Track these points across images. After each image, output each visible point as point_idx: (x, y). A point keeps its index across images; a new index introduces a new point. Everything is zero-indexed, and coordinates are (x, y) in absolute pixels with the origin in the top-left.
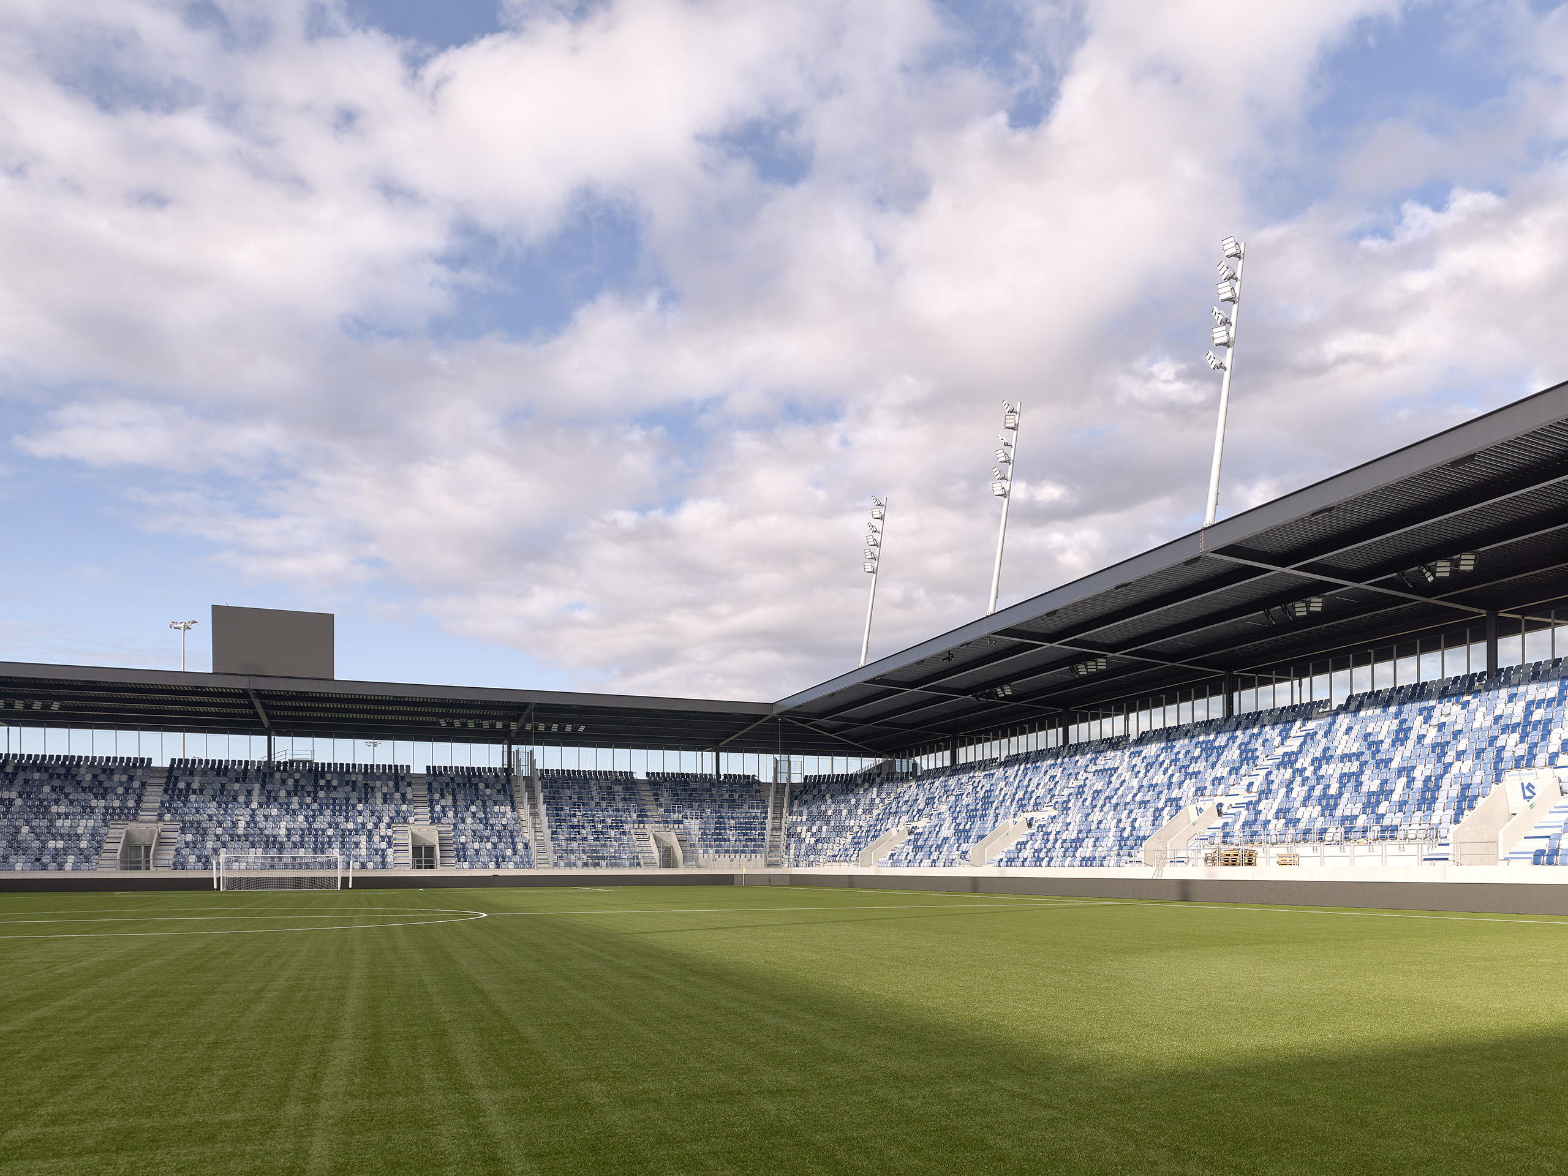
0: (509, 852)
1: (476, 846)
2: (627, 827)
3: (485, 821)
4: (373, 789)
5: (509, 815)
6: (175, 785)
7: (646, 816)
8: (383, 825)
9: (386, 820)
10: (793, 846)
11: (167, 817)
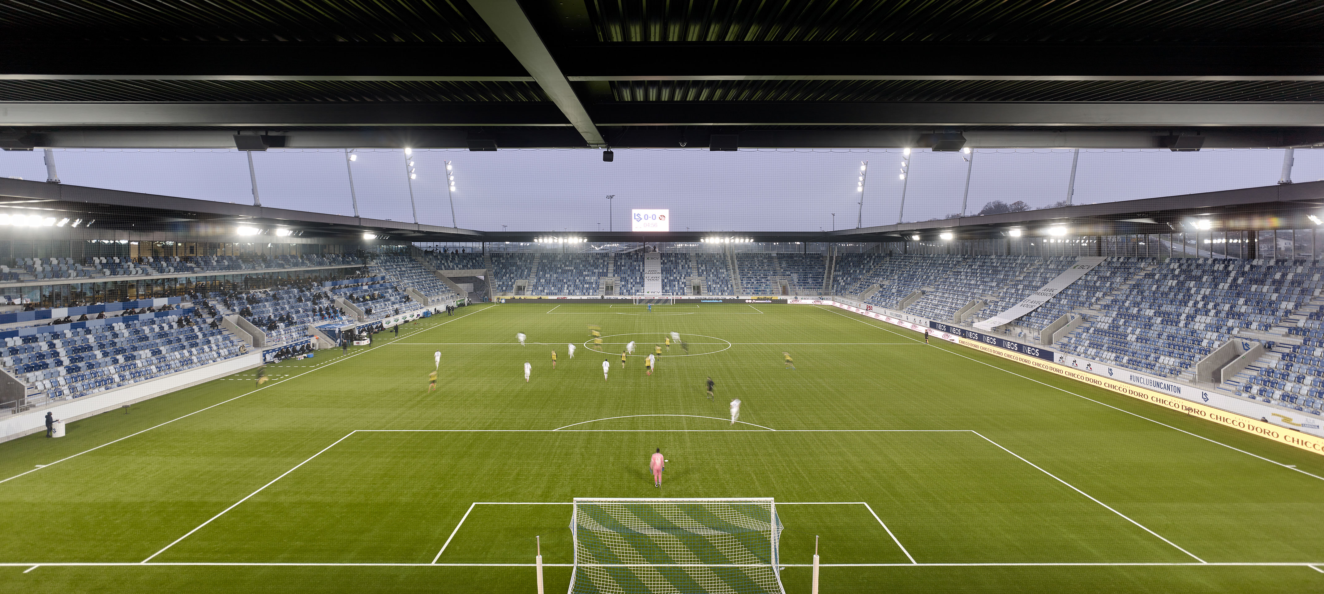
0: (726, 288)
1: (714, 286)
2: (769, 278)
3: (717, 276)
4: (678, 263)
5: (725, 273)
6: (617, 263)
7: (776, 273)
8: (682, 278)
9: (683, 275)
10: (835, 286)
11: (616, 275)
